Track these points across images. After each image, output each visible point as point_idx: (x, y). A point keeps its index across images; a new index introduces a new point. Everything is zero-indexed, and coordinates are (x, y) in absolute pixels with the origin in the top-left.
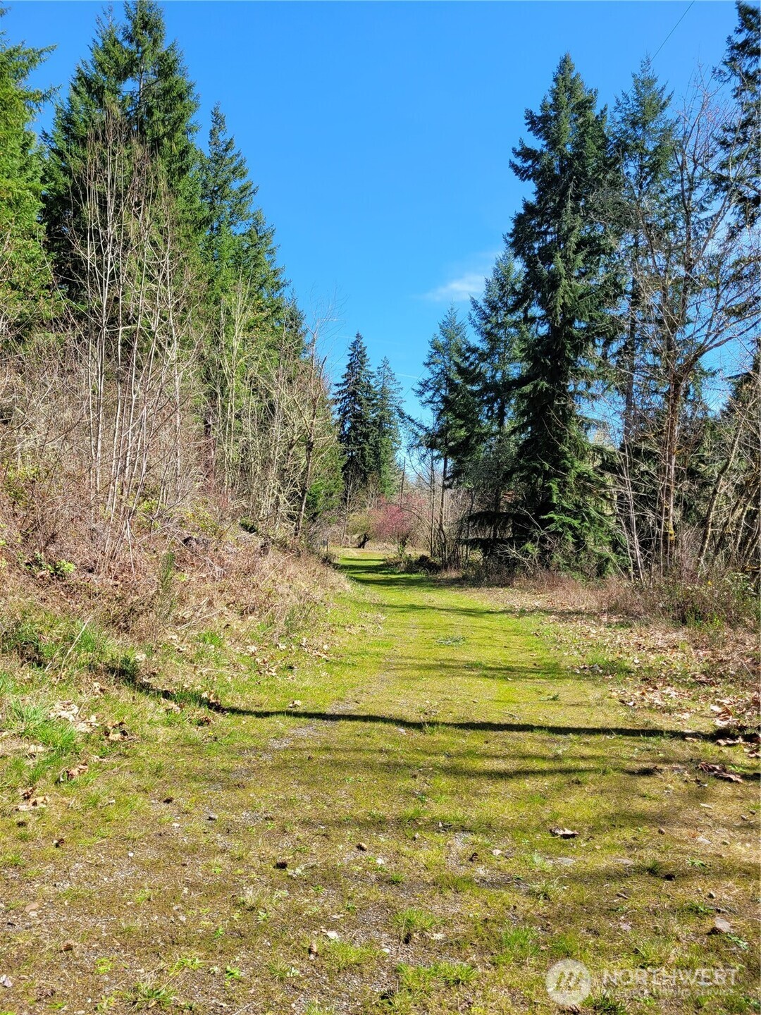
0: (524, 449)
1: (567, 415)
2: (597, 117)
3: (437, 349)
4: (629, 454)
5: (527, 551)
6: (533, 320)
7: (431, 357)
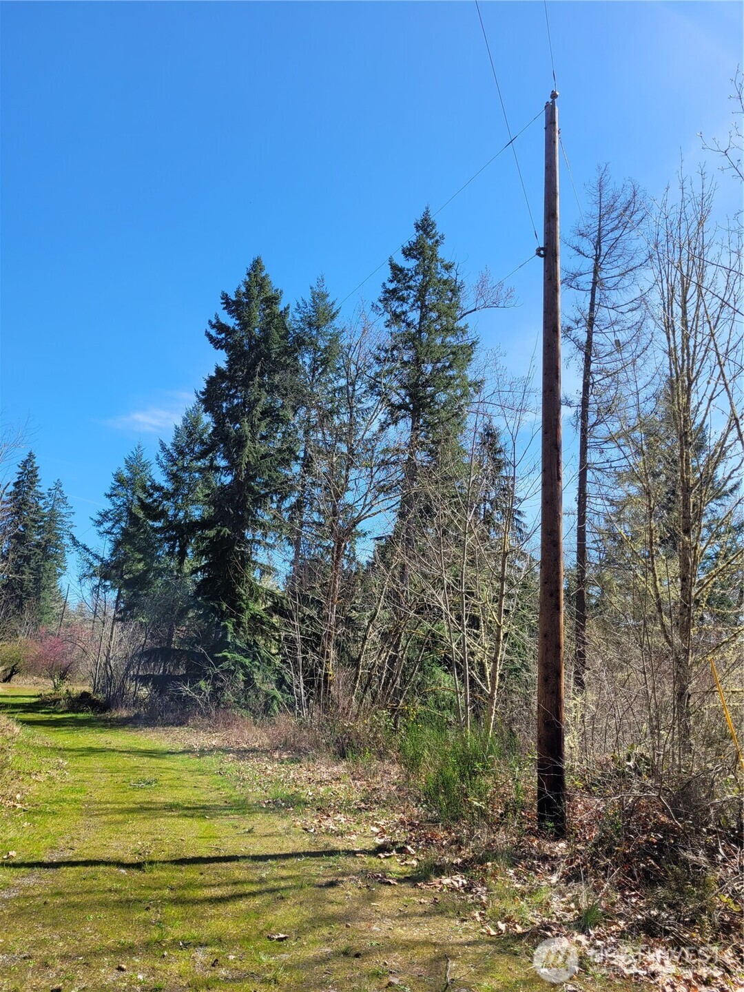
0: (202, 587)
1: (246, 561)
2: (281, 312)
3: (121, 481)
4: (299, 602)
5: (200, 689)
6: (217, 469)
7: (114, 489)
